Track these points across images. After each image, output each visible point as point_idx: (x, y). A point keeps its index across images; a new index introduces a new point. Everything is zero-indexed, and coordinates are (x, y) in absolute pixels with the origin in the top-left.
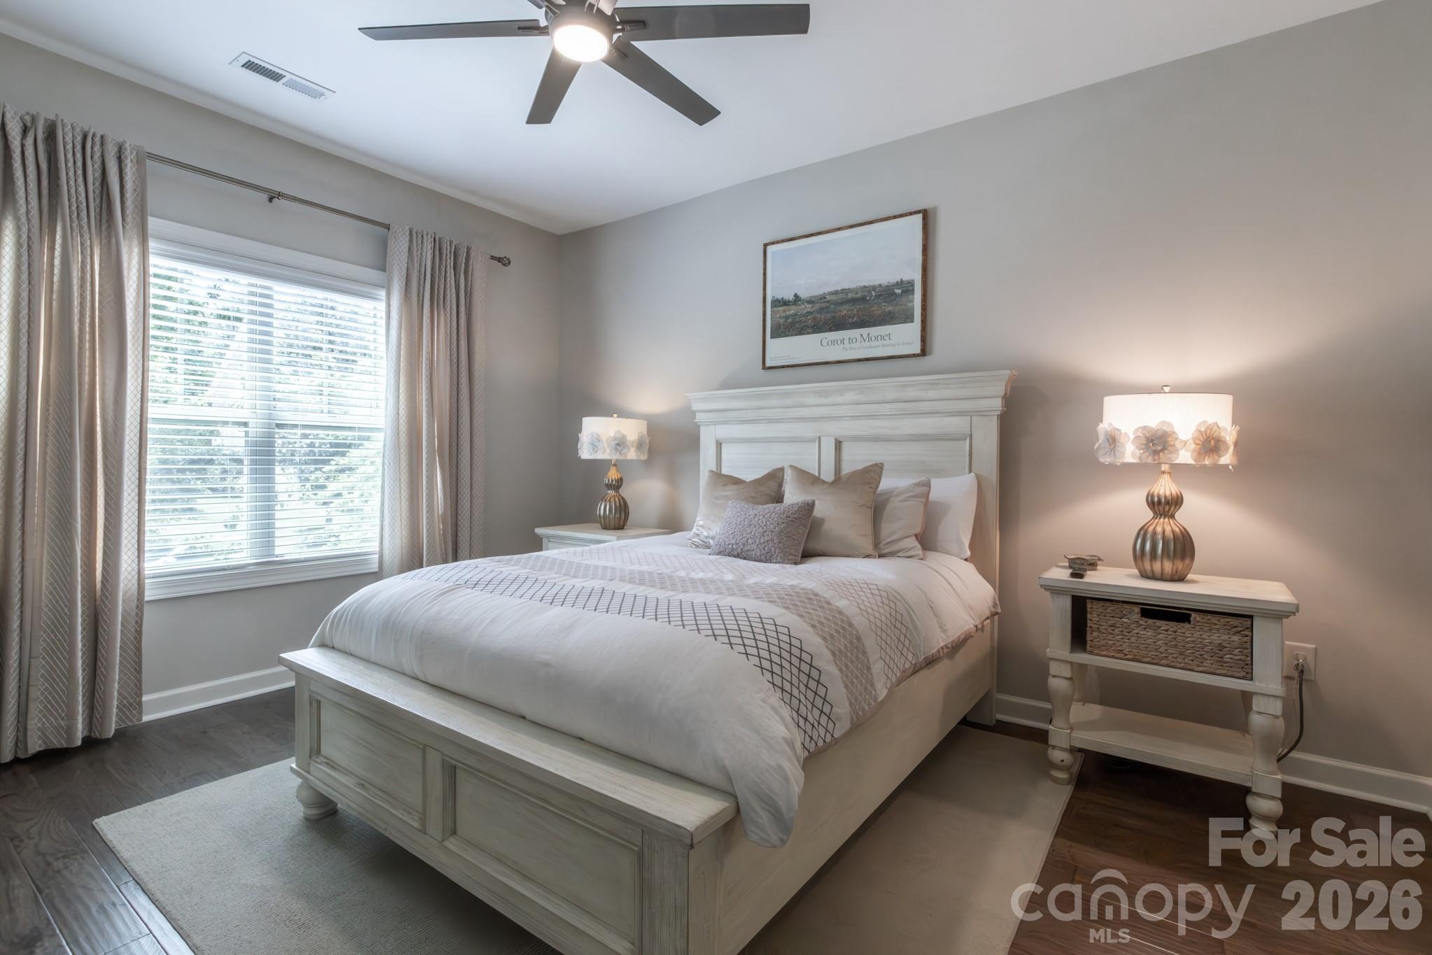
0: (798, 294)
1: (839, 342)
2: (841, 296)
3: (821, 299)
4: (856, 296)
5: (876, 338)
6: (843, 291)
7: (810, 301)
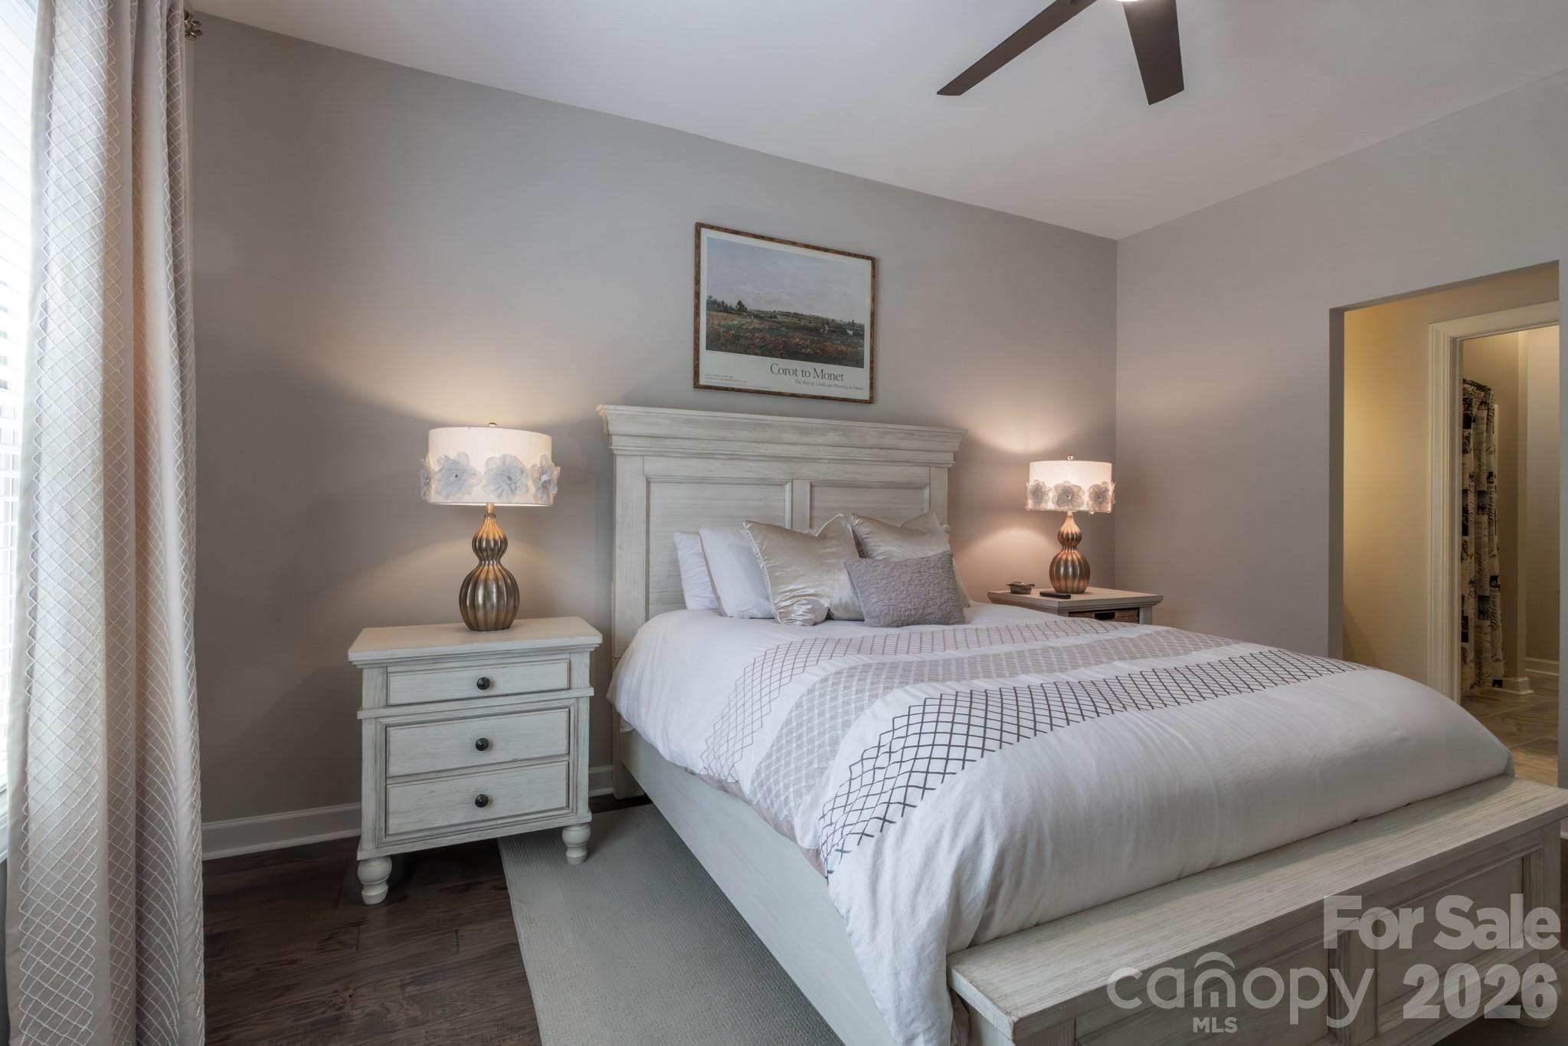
0: (744, 303)
1: (791, 372)
2: (794, 320)
3: (771, 317)
4: (809, 325)
5: (830, 376)
6: (796, 315)
7: (759, 316)
